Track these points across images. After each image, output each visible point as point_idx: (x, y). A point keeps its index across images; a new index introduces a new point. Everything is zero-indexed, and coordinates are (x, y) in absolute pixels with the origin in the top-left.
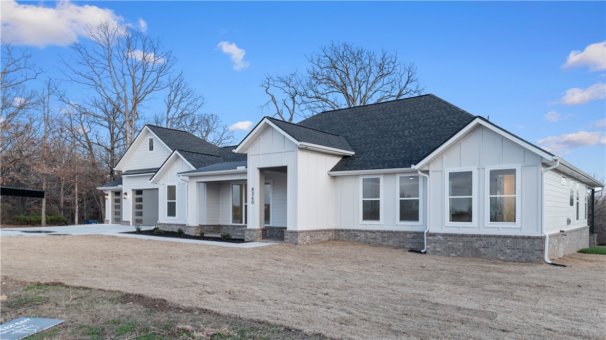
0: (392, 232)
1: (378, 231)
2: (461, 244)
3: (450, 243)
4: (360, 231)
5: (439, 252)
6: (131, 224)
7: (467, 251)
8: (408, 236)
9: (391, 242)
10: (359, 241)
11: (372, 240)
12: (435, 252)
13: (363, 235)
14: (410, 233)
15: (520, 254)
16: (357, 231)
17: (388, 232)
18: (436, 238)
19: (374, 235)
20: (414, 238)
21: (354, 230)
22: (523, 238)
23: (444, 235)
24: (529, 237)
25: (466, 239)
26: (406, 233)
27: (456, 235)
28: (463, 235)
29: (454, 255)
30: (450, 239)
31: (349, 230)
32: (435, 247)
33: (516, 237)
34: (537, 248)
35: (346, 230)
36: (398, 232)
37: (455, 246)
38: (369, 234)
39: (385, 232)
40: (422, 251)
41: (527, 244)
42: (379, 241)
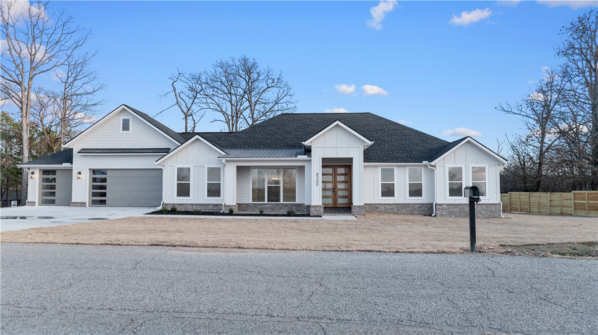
0: (405, 204)
1: (394, 204)
2: (458, 209)
3: (451, 209)
4: (381, 204)
5: (444, 215)
6: (87, 205)
7: (461, 214)
8: (416, 206)
9: (404, 211)
10: (379, 211)
11: (390, 210)
12: (442, 215)
13: (383, 207)
14: (417, 204)
15: (490, 213)
16: (378, 204)
17: (402, 204)
18: (442, 207)
19: (391, 207)
20: (420, 207)
21: (376, 204)
22: (491, 204)
23: (447, 205)
24: (494, 204)
25: (460, 206)
26: (414, 204)
27: (455, 204)
28: (459, 204)
29: (454, 216)
30: (451, 207)
31: (372, 204)
32: (442, 212)
33: (488, 204)
34: (498, 209)
35: (369, 204)
36: (409, 204)
37: (454, 211)
38: (388, 206)
39: (400, 204)
40: (433, 215)
41: (493, 208)
42: (396, 210)
